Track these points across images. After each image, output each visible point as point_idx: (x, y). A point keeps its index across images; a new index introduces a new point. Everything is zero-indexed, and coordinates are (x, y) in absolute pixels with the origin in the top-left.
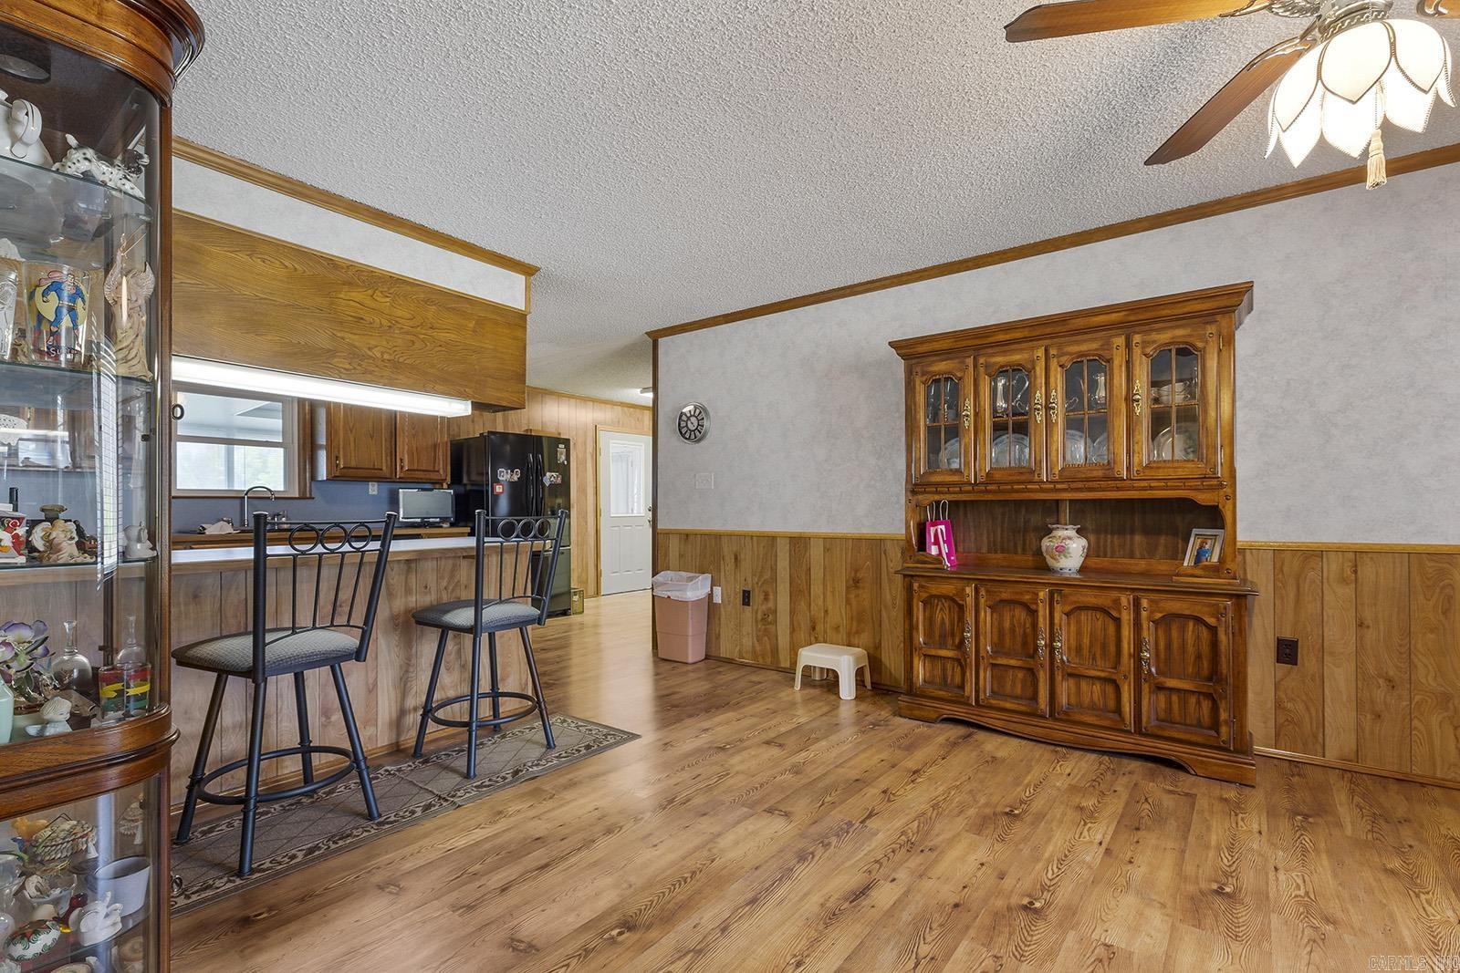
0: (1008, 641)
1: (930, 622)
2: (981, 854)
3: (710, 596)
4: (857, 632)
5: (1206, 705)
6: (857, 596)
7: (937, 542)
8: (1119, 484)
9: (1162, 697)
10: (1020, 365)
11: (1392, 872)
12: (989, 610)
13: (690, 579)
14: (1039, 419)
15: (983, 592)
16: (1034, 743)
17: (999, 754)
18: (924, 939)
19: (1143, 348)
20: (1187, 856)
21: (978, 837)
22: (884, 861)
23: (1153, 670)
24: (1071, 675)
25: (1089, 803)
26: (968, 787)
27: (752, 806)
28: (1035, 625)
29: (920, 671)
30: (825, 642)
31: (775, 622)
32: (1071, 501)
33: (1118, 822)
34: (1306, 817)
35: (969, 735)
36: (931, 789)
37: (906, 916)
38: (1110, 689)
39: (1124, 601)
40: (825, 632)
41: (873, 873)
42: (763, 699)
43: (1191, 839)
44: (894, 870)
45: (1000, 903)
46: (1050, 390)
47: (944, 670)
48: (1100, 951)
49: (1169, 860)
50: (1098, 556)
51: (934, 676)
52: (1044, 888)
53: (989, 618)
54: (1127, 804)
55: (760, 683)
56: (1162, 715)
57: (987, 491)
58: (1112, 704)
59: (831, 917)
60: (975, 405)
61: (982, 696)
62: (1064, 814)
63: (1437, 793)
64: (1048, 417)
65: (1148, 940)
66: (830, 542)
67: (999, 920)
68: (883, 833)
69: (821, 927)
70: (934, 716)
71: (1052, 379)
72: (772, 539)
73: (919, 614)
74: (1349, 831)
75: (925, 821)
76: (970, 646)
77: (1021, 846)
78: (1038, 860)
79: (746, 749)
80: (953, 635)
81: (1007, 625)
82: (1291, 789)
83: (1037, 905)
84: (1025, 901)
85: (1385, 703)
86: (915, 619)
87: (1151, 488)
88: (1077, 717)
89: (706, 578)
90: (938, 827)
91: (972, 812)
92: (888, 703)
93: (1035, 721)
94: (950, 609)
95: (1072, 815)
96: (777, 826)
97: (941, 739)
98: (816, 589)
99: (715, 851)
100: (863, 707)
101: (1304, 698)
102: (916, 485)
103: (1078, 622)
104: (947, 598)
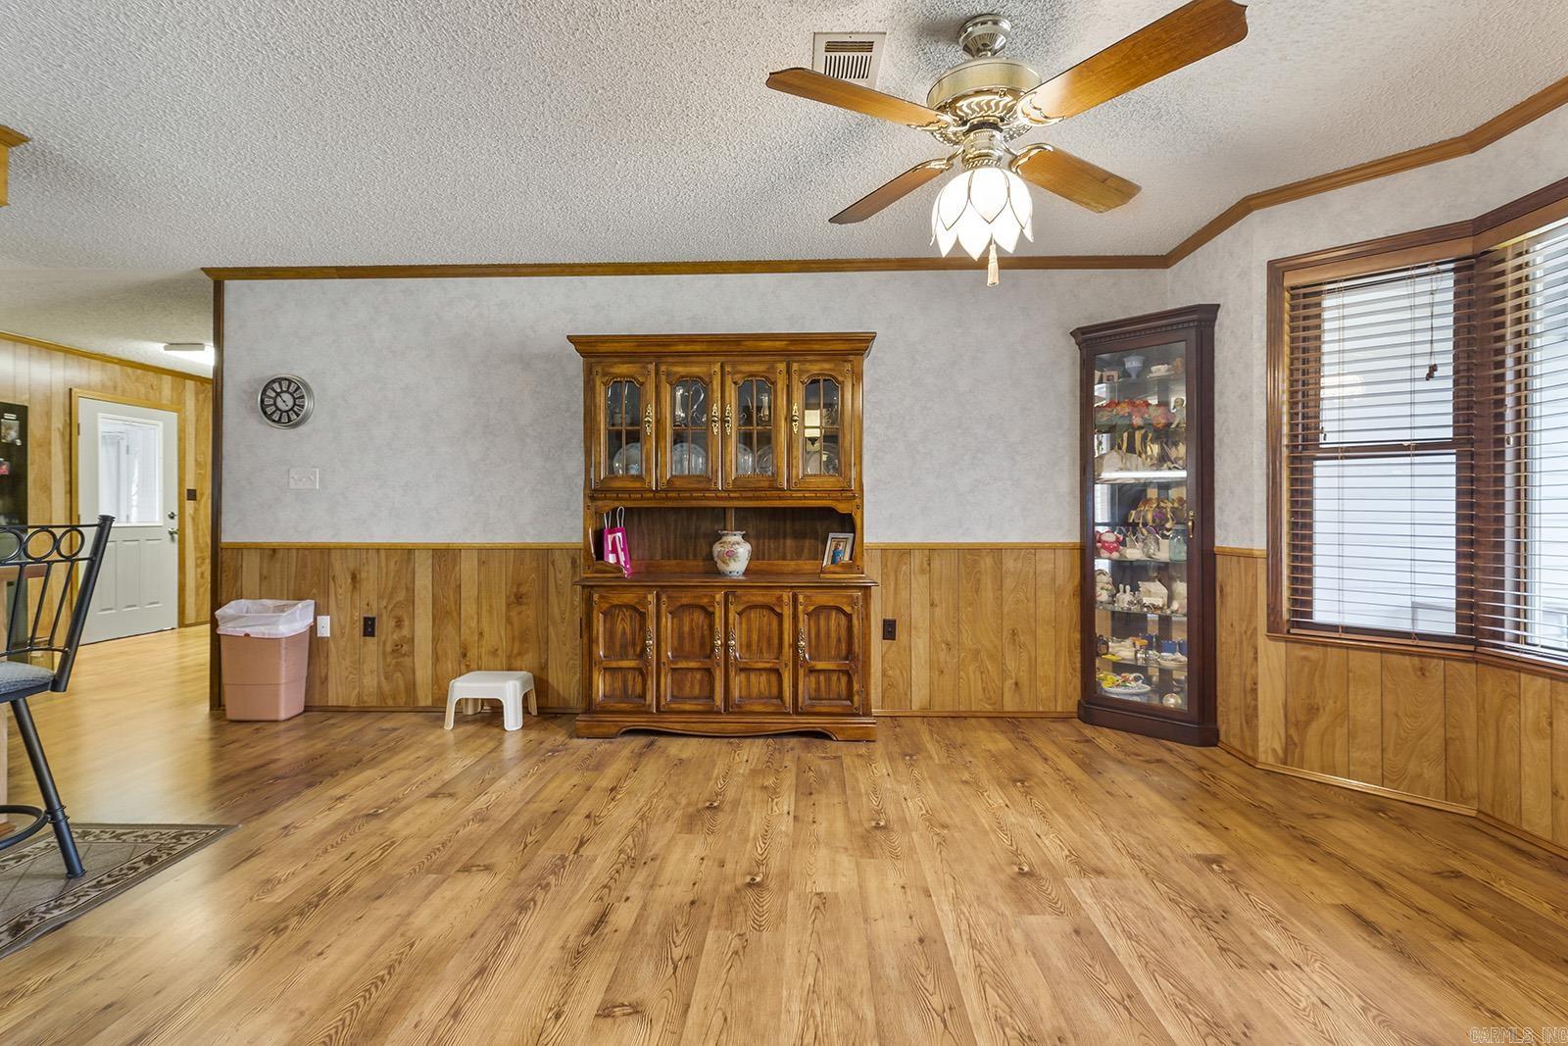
0: (687, 645)
1: (610, 634)
2: (699, 849)
3: (313, 628)
4: (520, 654)
5: (844, 680)
6: (520, 613)
7: (614, 551)
8: (781, 494)
9: (813, 679)
10: (699, 377)
11: (966, 782)
12: (669, 616)
13: (281, 609)
14: (715, 430)
15: (664, 598)
16: (710, 740)
17: (684, 756)
18: (674, 943)
19: (800, 375)
20: (849, 805)
21: (691, 836)
22: (612, 884)
23: (807, 656)
24: (742, 670)
25: (770, 781)
26: (666, 792)
27: (440, 870)
28: (711, 627)
29: (600, 685)
30: (479, 669)
31: (412, 653)
32: (737, 509)
33: (796, 792)
34: (911, 756)
35: (652, 743)
36: (633, 802)
37: (650, 929)
38: (774, 678)
39: (785, 598)
40: (480, 657)
41: (605, 899)
42: (407, 747)
43: (848, 792)
44: (625, 890)
45: (728, 888)
46: (726, 405)
47: (625, 682)
48: (816, 900)
49: (839, 811)
50: (758, 559)
51: (614, 690)
52: (759, 864)
53: (669, 624)
54: (798, 775)
55: (394, 730)
56: (813, 694)
57: (668, 498)
58: (775, 691)
59: (576, 956)
60: (656, 412)
61: (663, 702)
62: (754, 796)
63: (973, 721)
64: (723, 429)
65: (844, 879)
66: (486, 554)
67: (732, 902)
68: (601, 857)
69: (569, 970)
70: (614, 730)
71: (727, 394)
72: (408, 552)
73: (599, 626)
74: (937, 761)
75: (638, 834)
76: (652, 653)
77: (730, 833)
78: (746, 841)
79: (406, 808)
80: (634, 644)
81: (686, 628)
82: (897, 738)
83: (758, 879)
84: (748, 879)
85: (946, 662)
86: (595, 632)
87: (805, 498)
88: (748, 708)
89: (308, 606)
90: (652, 836)
91: (678, 814)
92: (560, 727)
93: (711, 718)
94: (631, 618)
95: (760, 795)
96: (480, 882)
97: (626, 752)
98: (468, 609)
99: (410, 934)
100: (533, 735)
101: (900, 665)
102: (595, 490)
103: (749, 619)
104: (628, 606)
